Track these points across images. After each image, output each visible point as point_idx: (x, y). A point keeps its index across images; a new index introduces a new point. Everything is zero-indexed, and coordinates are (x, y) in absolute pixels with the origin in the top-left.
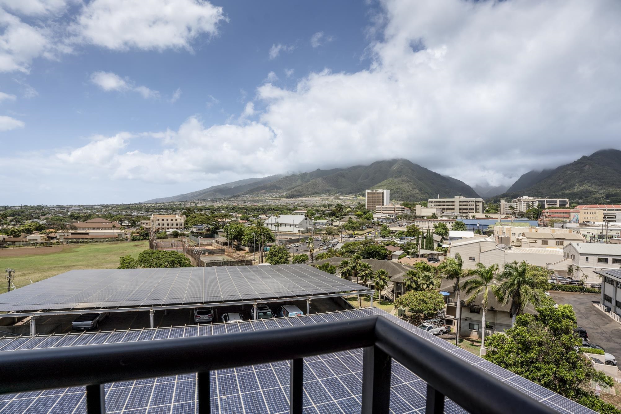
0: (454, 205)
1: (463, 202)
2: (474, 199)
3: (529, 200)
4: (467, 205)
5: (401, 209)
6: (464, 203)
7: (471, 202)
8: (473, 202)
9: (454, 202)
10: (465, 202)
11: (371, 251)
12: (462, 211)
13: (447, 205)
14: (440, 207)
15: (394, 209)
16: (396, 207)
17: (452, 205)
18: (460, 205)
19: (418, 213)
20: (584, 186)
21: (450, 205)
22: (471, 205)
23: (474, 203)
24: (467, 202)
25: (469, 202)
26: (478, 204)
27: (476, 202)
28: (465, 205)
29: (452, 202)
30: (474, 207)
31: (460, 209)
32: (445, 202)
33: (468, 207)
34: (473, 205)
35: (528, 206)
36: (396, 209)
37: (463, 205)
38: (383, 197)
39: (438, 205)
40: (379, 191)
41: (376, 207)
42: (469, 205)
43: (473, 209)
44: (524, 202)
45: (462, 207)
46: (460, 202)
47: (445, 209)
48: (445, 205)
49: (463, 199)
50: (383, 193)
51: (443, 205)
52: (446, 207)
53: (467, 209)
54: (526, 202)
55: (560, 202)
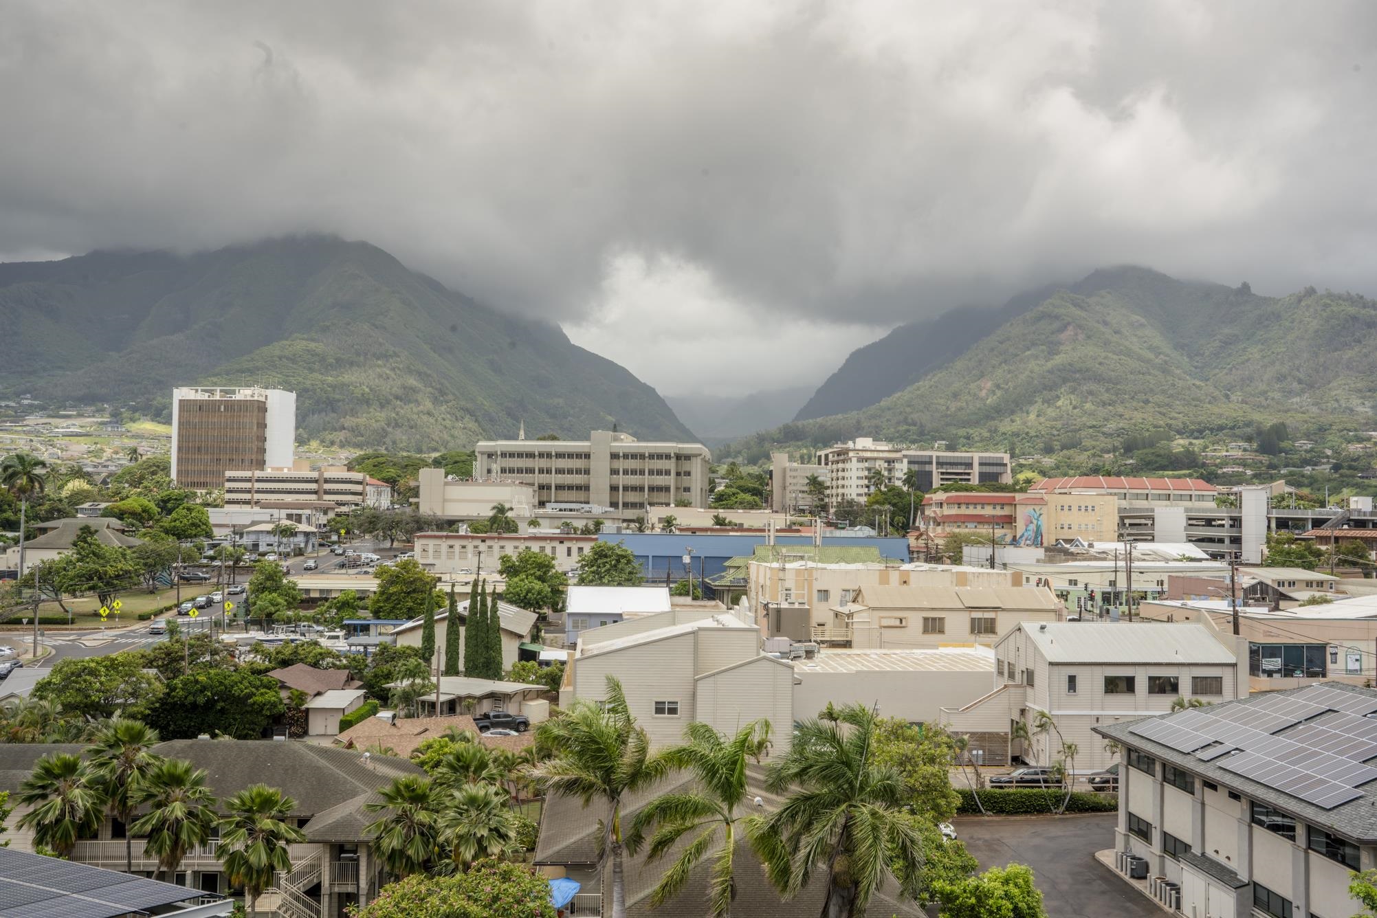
0: (587, 472)
1: (626, 456)
2: (670, 446)
3: (875, 455)
4: (642, 472)
5: (349, 487)
6: (632, 464)
7: (660, 456)
8: (668, 457)
9: (587, 456)
10: (634, 456)
12: (620, 497)
13: (560, 471)
14: (527, 478)
15: (314, 486)
16: (328, 475)
17: (578, 471)
18: (614, 472)
19: (428, 505)
20: (1059, 403)
21: (570, 471)
22: (659, 473)
23: (671, 465)
24: (642, 456)
25: (651, 456)
26: (686, 466)
27: (678, 457)
28: (634, 472)
29: (579, 456)
30: (671, 481)
31: (614, 488)
32: (549, 455)
33: (647, 480)
34: (668, 473)
36: (327, 486)
37: (626, 472)
38: (263, 426)
39: (520, 471)
40: (244, 394)
41: (228, 474)
42: (651, 472)
43: (667, 489)
44: (861, 460)
45: (622, 480)
46: (614, 456)
47: (549, 487)
48: (549, 471)
49: (625, 442)
50: (262, 408)
51: (541, 471)
52: (554, 479)
53: (642, 489)
54: (867, 460)
55: (981, 464)
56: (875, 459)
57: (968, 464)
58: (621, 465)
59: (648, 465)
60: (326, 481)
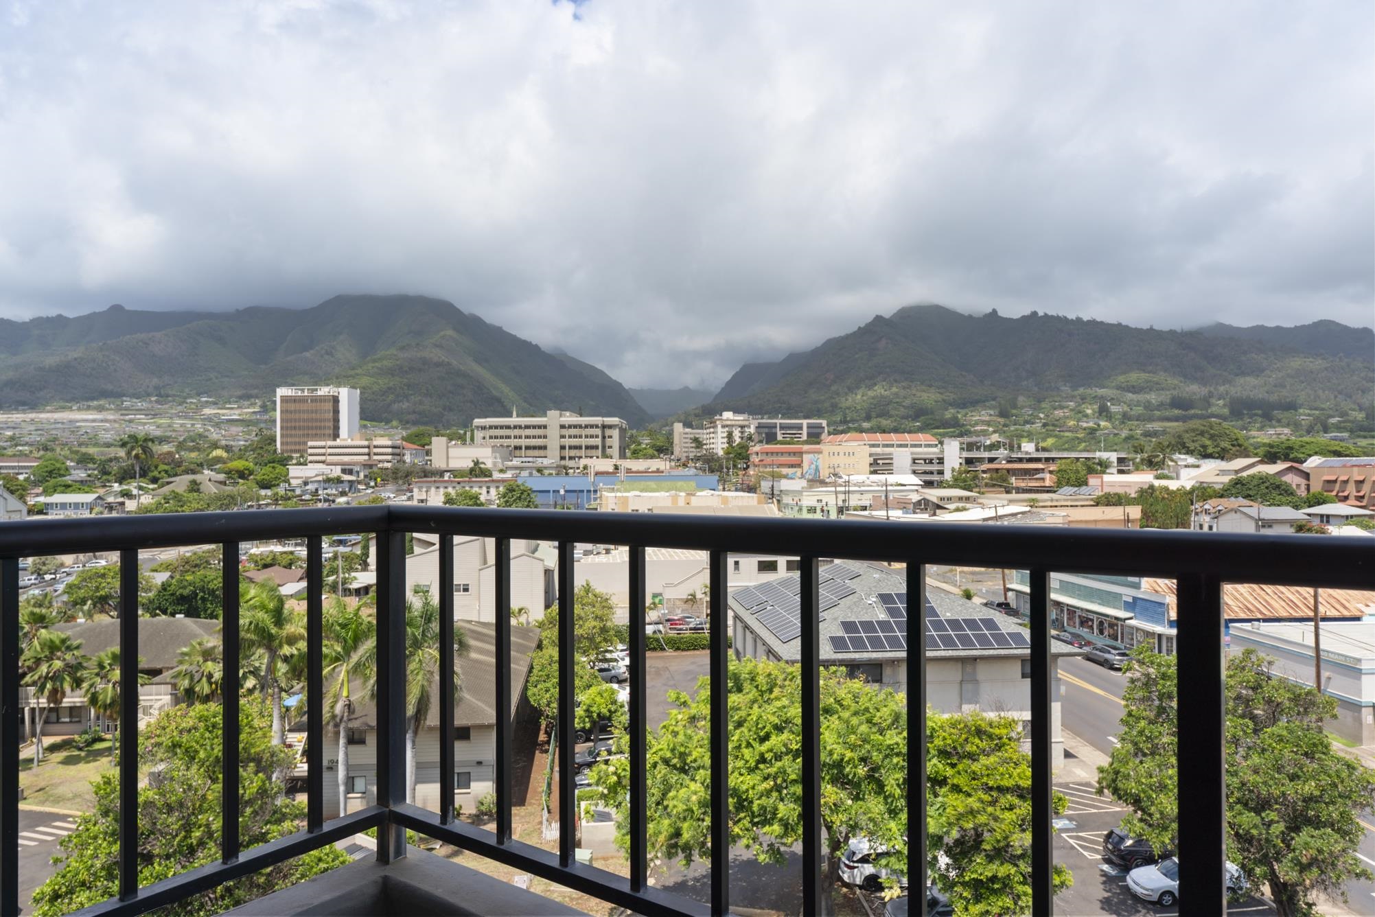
0: (545, 437)
1: (570, 427)
2: (597, 420)
3: (733, 423)
4: (580, 437)
5: (390, 450)
6: (573, 431)
7: (592, 426)
8: (597, 426)
9: (545, 427)
10: (575, 427)
11: (186, 592)
12: (567, 453)
13: (527, 437)
14: (506, 442)
15: (366, 450)
16: (375, 443)
17: (540, 437)
18: (563, 437)
19: (438, 461)
21: (534, 437)
22: (592, 437)
23: (598, 432)
24: (580, 427)
25: (586, 427)
26: (608, 432)
27: (604, 427)
28: (575, 437)
29: (540, 427)
30: (598, 441)
31: (563, 448)
32: (520, 427)
33: (584, 442)
34: (597, 437)
35: (733, 438)
36: (376, 450)
37: (570, 437)
38: (336, 412)
39: (502, 437)
40: (323, 391)
41: (310, 444)
42: (586, 437)
43: (597, 447)
44: (723, 427)
45: (567, 442)
46: (562, 427)
47: (520, 448)
48: (520, 437)
49: (569, 418)
50: (336, 400)
51: (515, 437)
52: (523, 442)
53: (580, 447)
54: (727, 426)
55: (808, 427)
56: (733, 426)
57: (800, 428)
58: (566, 432)
59: (584, 432)
60: (375, 447)
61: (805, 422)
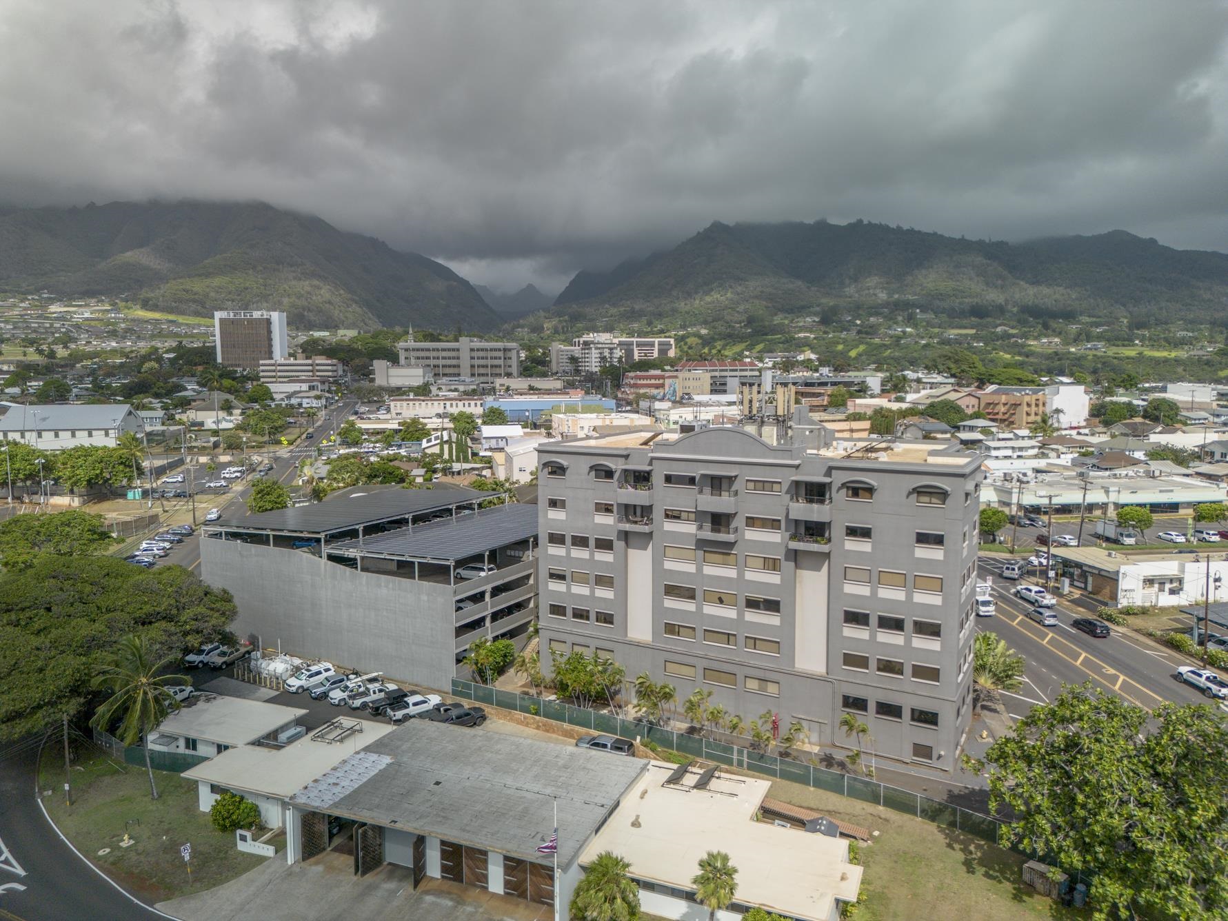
0: (458, 358)
1: (478, 350)
2: (500, 345)
3: (604, 346)
4: (487, 358)
5: (330, 368)
6: (481, 354)
7: (495, 350)
8: (500, 350)
9: (458, 350)
10: (482, 350)
12: (476, 371)
13: (444, 358)
14: (428, 362)
15: (310, 368)
16: (317, 362)
17: (454, 358)
18: (472, 358)
19: (380, 380)
20: (713, 293)
21: (449, 358)
22: (496, 358)
23: (501, 354)
24: (487, 350)
25: (491, 350)
26: (509, 354)
27: (505, 350)
28: (483, 358)
29: (453, 350)
30: (501, 362)
31: (472, 366)
32: (438, 350)
33: (489, 362)
34: (500, 358)
35: (603, 359)
36: (318, 368)
37: (478, 358)
38: (270, 332)
39: (423, 358)
40: (257, 314)
41: (261, 362)
42: (491, 358)
43: (500, 366)
44: (596, 348)
45: (476, 362)
46: (472, 350)
47: (438, 366)
48: (438, 358)
49: (477, 344)
50: (269, 322)
51: (434, 358)
52: (441, 362)
53: (487, 366)
54: (599, 348)
55: (659, 345)
56: (604, 348)
57: (652, 345)
58: (475, 354)
59: (490, 354)
60: (317, 365)
61: (657, 340)
